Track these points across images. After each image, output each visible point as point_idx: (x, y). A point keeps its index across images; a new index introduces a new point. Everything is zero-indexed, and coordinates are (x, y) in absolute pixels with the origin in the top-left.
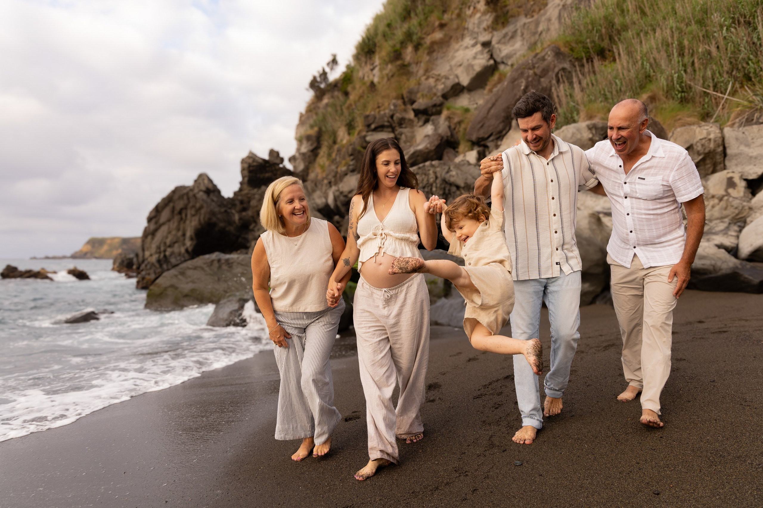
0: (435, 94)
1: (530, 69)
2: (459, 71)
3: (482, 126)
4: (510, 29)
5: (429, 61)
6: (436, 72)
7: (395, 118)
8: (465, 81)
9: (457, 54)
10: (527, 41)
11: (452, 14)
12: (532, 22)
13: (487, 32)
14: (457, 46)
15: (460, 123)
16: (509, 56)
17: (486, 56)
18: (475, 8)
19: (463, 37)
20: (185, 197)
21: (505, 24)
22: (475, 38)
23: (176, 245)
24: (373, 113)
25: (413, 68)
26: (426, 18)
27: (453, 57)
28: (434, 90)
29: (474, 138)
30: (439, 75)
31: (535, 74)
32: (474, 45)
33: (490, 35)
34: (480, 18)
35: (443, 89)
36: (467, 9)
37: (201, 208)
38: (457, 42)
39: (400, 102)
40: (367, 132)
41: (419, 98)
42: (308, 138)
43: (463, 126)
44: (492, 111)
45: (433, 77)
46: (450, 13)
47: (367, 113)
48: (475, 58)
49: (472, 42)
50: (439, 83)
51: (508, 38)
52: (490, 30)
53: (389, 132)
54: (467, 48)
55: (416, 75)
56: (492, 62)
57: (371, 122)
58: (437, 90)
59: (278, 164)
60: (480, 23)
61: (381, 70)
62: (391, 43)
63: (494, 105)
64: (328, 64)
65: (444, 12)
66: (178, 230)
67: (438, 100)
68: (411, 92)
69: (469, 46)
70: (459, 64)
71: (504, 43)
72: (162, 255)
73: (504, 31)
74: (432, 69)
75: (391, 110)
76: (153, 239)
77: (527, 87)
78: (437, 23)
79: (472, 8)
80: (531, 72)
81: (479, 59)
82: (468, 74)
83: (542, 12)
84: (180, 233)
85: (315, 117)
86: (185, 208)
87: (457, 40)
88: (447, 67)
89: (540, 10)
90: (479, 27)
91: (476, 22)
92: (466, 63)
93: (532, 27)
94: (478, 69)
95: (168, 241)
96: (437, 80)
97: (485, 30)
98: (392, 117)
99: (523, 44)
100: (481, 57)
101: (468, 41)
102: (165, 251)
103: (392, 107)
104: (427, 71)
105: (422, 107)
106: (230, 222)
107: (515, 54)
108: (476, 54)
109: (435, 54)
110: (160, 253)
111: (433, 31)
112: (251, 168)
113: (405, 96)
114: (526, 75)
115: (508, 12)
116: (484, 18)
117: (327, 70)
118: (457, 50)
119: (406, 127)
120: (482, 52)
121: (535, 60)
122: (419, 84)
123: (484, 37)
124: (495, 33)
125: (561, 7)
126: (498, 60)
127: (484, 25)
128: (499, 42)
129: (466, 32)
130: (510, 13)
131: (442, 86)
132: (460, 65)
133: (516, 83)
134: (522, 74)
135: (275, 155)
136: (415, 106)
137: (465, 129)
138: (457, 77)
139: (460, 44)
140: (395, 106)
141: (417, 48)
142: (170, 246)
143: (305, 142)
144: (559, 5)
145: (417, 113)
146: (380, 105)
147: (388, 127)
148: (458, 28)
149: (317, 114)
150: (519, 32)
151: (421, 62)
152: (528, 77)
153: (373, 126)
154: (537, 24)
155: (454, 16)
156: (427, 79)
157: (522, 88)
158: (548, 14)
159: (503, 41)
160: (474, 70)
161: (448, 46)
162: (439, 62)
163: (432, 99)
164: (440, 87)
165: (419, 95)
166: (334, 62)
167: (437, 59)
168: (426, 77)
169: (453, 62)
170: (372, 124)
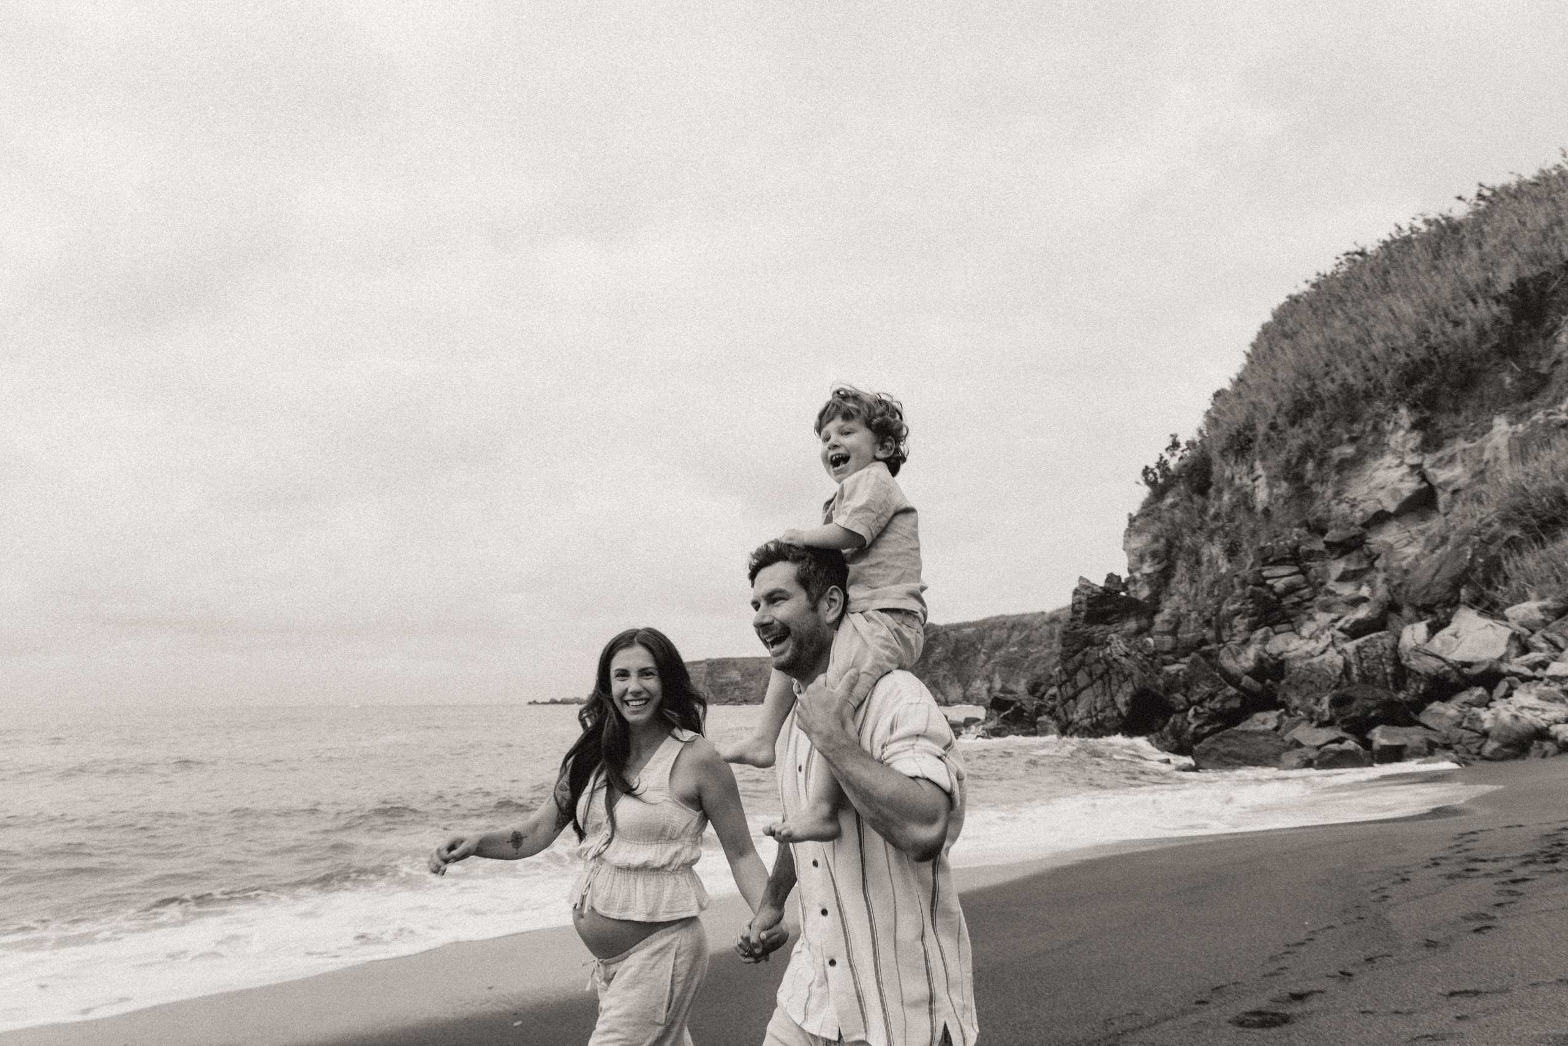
0: (1352, 524)
1: (1475, 535)
2: (1381, 495)
3: (1428, 593)
4: (1445, 452)
5: (1339, 482)
6: (1349, 495)
7: (1300, 551)
8: (1392, 507)
9: (1375, 475)
10: (1470, 469)
11: (1365, 425)
12: (1474, 448)
13: (1416, 454)
14: (1375, 464)
15: (1400, 585)
16: (1447, 483)
17: (1417, 478)
18: (1396, 423)
19: (1382, 454)
20: (1102, 661)
21: (1439, 446)
22: (1400, 457)
23: (1108, 710)
24: (1269, 544)
25: (1317, 488)
26: (1329, 427)
27: (1372, 479)
28: (1351, 519)
29: (1419, 603)
30: (1355, 499)
31: (1482, 541)
32: (1399, 466)
33: (1420, 457)
34: (1404, 436)
35: (1362, 518)
36: (1385, 423)
37: (1131, 674)
38: (1375, 460)
39: (1303, 531)
40: (1263, 566)
41: (1331, 529)
42: (1154, 555)
43: (1404, 588)
44: (1437, 578)
45: (1347, 502)
46: (1362, 424)
47: (1262, 544)
48: (1401, 480)
49: (1397, 462)
50: (1357, 510)
51: (1444, 462)
52: (1420, 452)
53: (1292, 565)
54: (1389, 467)
55: (1323, 498)
56: (1425, 485)
57: (1269, 554)
58: (1355, 517)
59: (1119, 592)
60: (1405, 442)
61: (1270, 486)
62: (1283, 456)
63: (1437, 571)
64: (1167, 449)
65: (1353, 420)
66: (1105, 694)
67: (1355, 531)
68: (1319, 520)
69: (1393, 466)
70: (1380, 486)
71: (1440, 468)
72: (1095, 719)
73: (1439, 454)
74: (1344, 491)
75: (1294, 541)
76: (1076, 704)
77: (1473, 556)
78: (1346, 437)
79: (1392, 424)
80: (1477, 538)
81: (1408, 482)
82: (1394, 499)
83: (1487, 436)
84: (1107, 698)
85: (1158, 525)
86: (1107, 671)
87: (1375, 457)
88: (1365, 489)
89: (1484, 434)
90: (1404, 447)
91: (1400, 440)
92: (1389, 487)
93: (1476, 454)
94: (1407, 494)
95: (1098, 705)
96: (1353, 506)
97: (1413, 451)
98: (1297, 548)
99: (1465, 471)
100: (1411, 479)
101: (1389, 459)
102: (1096, 716)
103: (1296, 538)
104: (1337, 494)
105: (1336, 540)
106: (1157, 687)
107: (1456, 480)
108: (1403, 475)
109: (1345, 473)
110: (1091, 717)
111: (1340, 443)
113: (1310, 522)
114: (1471, 542)
115: (1439, 431)
116: (1409, 436)
117: (1166, 456)
118: (1377, 469)
119: (1315, 561)
120: (1410, 474)
121: (1480, 526)
122: (1329, 511)
123: (1414, 459)
124: (1427, 455)
125: (1509, 435)
126: (1434, 484)
127: (1411, 444)
128: (1433, 466)
129: (1386, 448)
130: (1444, 433)
131: (1361, 514)
132: (1382, 488)
133: (1461, 549)
134: (1466, 540)
135: (1116, 581)
136: (1328, 537)
137: (1407, 592)
138: (1380, 502)
139: (1381, 461)
140: (1299, 536)
141: (1320, 465)
142: (1101, 711)
143: (1148, 559)
144: (1507, 432)
145: (1328, 545)
146: (1278, 534)
147: (1291, 559)
148: (1375, 443)
149: (1159, 519)
150: (1459, 456)
151: (1327, 482)
152: (1474, 544)
153: (1271, 560)
154: (1482, 450)
155: (1369, 428)
156: (1338, 504)
157: (1469, 557)
158: (1494, 441)
159: (1438, 464)
160: (1402, 495)
161: (1364, 463)
162: (1353, 481)
163: (1348, 529)
164: (1359, 514)
165: (1332, 523)
166: (1175, 445)
167: (1349, 478)
168: (1336, 501)
169: (1372, 484)
170: (1270, 557)
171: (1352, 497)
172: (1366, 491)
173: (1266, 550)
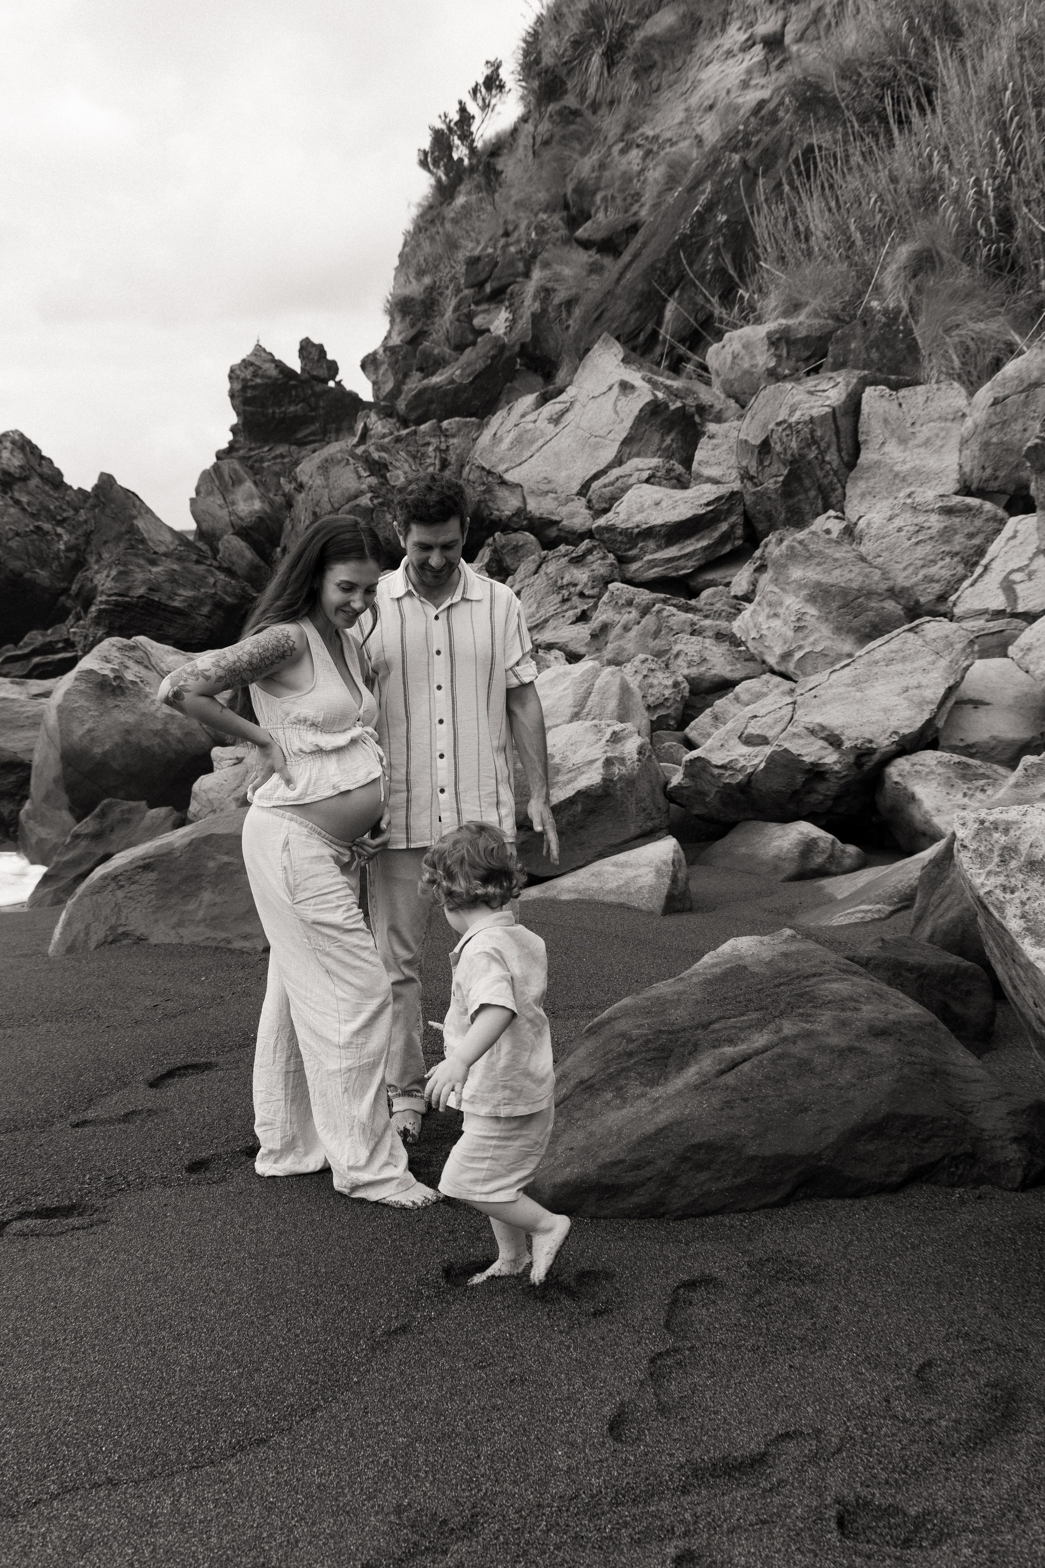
1: (736, 150)
2: (704, 122)
5: (638, 99)
6: (651, 129)
9: (703, 76)
13: (773, 8)
14: (709, 49)
19: (724, 21)
22: (751, 24)
24: (490, 250)
25: (603, 118)
27: (696, 84)
28: (638, 185)
30: (656, 138)
31: (746, 165)
32: (747, 46)
33: (781, 15)
38: (711, 39)
39: (558, 219)
41: (598, 208)
42: (409, 306)
45: (638, 146)
48: (745, 85)
49: (743, 37)
50: (654, 163)
54: (729, 54)
55: (604, 139)
57: (483, 276)
63: (636, 255)
64: (475, 91)
68: (583, 188)
69: (736, 48)
70: (707, 103)
74: (643, 121)
75: (529, 243)
81: (756, 86)
85: (427, 248)
87: (712, 32)
88: (680, 113)
92: (722, 102)
96: (650, 153)
100: (763, 81)
101: (735, 34)
104: (629, 127)
108: (749, 72)
109: (654, 76)
112: (249, 393)
114: (722, 169)
117: (473, 108)
118: (709, 61)
122: (604, 167)
123: (770, 22)
124: (793, 9)
132: (711, 107)
133: (695, 191)
135: (315, 355)
136: (584, 231)
139: (716, 43)
141: (610, 59)
143: (401, 317)
146: (510, 227)
149: (434, 237)
151: (617, 101)
152: (725, 174)
156: (624, 152)
161: (690, 49)
162: (663, 97)
163: (627, 209)
164: (656, 173)
167: (658, 89)
168: (621, 145)
169: (694, 100)
170: (486, 281)
171: (651, 133)
172: (680, 116)
173: (480, 266)
